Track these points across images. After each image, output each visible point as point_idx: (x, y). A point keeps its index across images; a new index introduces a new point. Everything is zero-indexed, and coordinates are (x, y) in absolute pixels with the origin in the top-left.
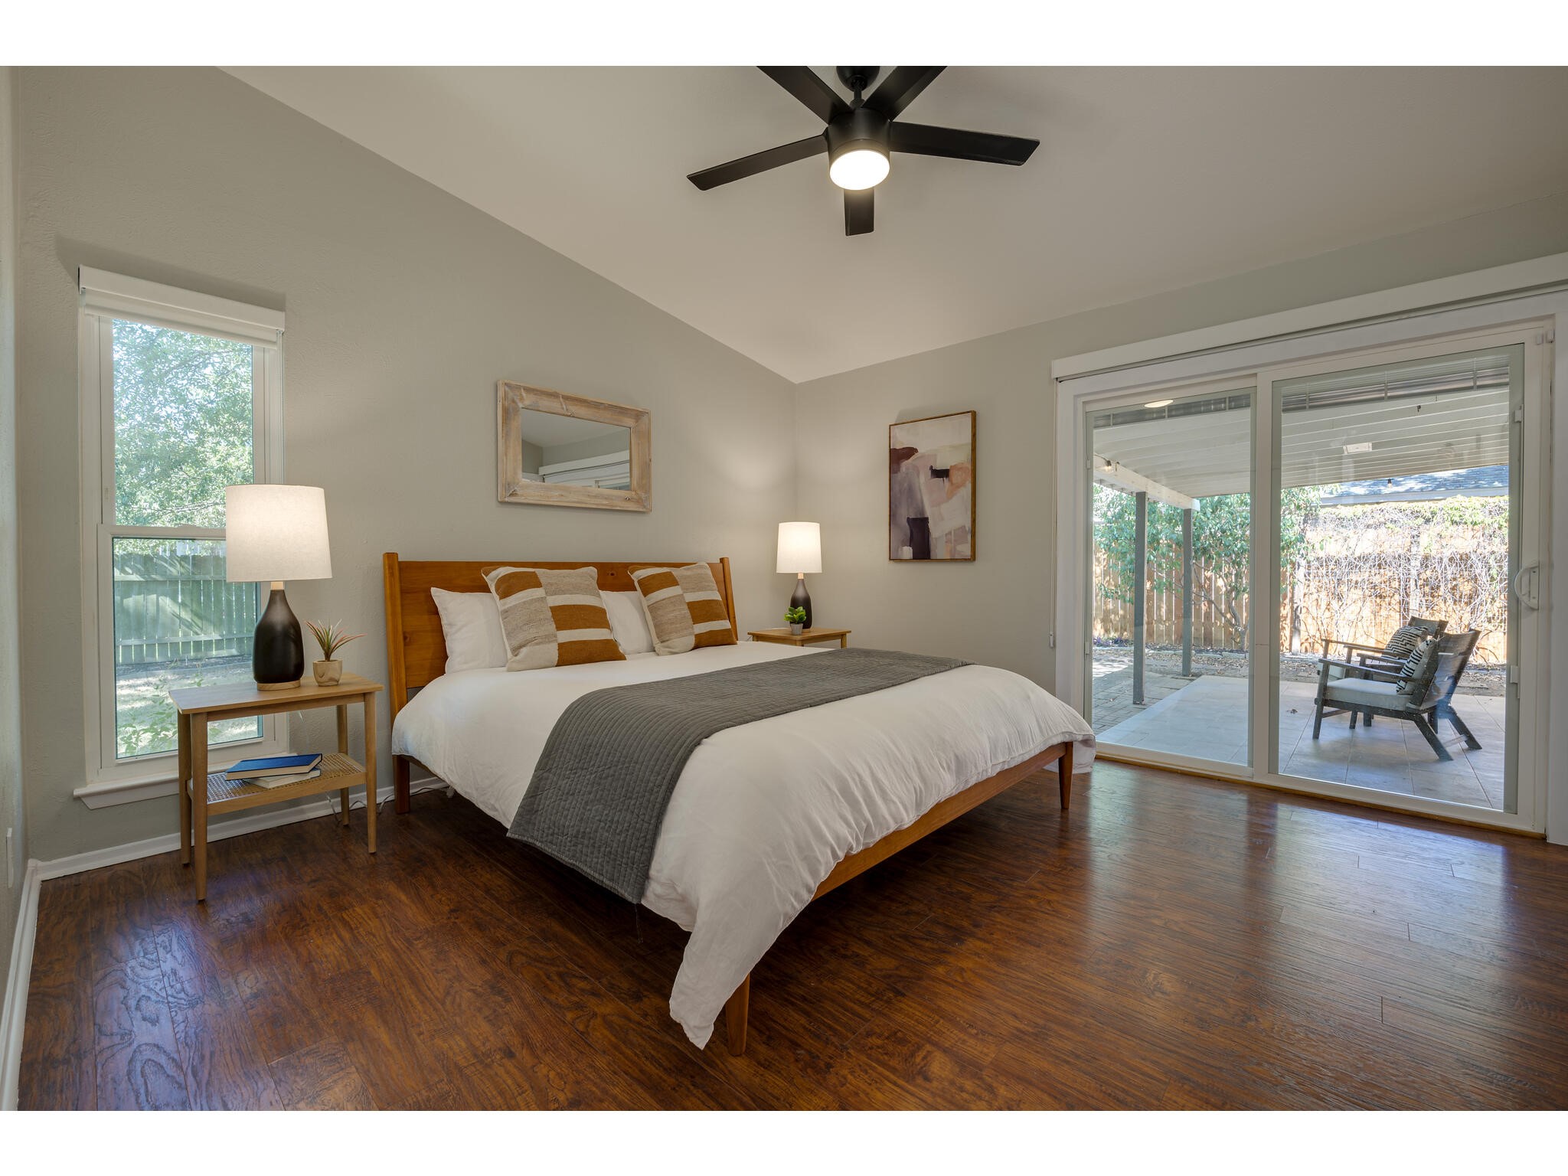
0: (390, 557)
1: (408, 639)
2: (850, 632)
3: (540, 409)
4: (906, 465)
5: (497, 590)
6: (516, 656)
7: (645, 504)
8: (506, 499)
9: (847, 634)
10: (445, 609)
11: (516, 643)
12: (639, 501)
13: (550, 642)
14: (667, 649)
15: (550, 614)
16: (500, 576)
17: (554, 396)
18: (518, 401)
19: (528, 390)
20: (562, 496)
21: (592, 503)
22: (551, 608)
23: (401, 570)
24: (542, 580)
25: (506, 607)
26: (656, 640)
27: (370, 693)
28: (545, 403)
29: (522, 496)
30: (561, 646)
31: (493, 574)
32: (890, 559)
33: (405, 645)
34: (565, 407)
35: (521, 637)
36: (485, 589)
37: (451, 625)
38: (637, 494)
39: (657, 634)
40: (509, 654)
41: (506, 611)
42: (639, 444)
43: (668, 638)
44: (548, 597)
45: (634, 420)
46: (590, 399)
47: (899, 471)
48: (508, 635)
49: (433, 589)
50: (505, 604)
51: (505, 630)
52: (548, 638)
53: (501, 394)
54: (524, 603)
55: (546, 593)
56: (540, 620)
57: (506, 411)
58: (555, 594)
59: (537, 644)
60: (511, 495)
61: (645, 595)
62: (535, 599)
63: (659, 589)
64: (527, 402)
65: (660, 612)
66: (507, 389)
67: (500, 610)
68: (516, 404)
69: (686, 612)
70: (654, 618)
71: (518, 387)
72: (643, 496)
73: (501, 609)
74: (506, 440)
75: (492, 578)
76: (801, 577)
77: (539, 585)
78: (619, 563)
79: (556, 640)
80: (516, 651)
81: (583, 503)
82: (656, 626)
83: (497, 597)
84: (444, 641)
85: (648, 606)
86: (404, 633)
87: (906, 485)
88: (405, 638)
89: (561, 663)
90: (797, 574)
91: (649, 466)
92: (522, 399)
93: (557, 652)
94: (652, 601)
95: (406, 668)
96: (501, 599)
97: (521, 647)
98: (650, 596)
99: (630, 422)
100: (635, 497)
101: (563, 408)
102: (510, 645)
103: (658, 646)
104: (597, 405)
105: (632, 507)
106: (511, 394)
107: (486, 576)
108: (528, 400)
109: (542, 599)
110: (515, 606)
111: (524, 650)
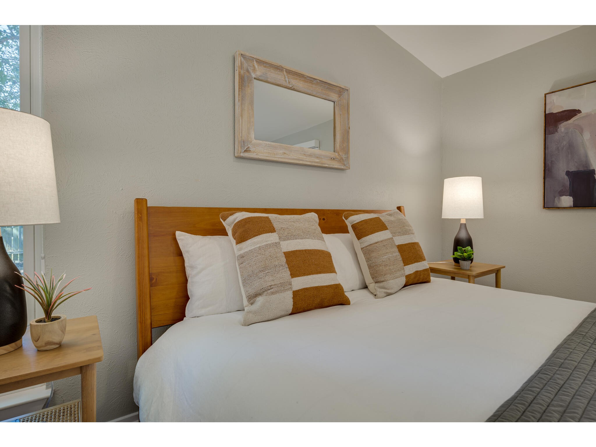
0: (140, 202)
1: (154, 280)
2: (504, 267)
3: (269, 80)
4: (563, 127)
5: (234, 235)
6: (252, 304)
7: (345, 163)
8: (242, 155)
9: (502, 270)
10: (188, 252)
11: (252, 291)
12: (341, 160)
13: (285, 290)
14: (383, 290)
15: (284, 260)
16: (237, 221)
17: (280, 69)
18: (251, 71)
19: (260, 62)
20: (285, 153)
21: (307, 161)
22: (285, 253)
23: (148, 214)
24: (276, 225)
25: (242, 252)
26: (369, 280)
27: (87, 366)
28: (273, 75)
29: (254, 152)
30: (296, 294)
31: (231, 219)
32: (544, 207)
33: (151, 285)
34: (287, 80)
35: (257, 285)
36: (223, 232)
37: (192, 267)
38: (339, 155)
39: (372, 274)
40: (245, 302)
41: (242, 256)
42: (341, 115)
43: (383, 279)
44: (281, 242)
45: (337, 95)
46: (307, 74)
47: (557, 131)
48: (244, 281)
49: (178, 233)
50: (240, 249)
51: (241, 275)
52: (283, 286)
53: (238, 63)
54: (260, 248)
55: (280, 238)
56: (275, 266)
57: (242, 79)
58: (288, 239)
59: (273, 293)
60: (246, 151)
61: (359, 238)
62: (270, 245)
63: (372, 233)
64: (258, 73)
65: (374, 255)
66: (242, 59)
67: (236, 256)
68: (250, 74)
69: (397, 254)
70: (368, 260)
71: (252, 59)
72: (344, 156)
73: (238, 253)
74: (241, 104)
75: (229, 224)
76: (463, 221)
77: (272, 230)
78: (329, 210)
79: (291, 288)
80: (252, 298)
81: (301, 160)
82: (370, 267)
83: (234, 242)
84: (186, 281)
85: (362, 249)
86: (150, 275)
87: (565, 143)
88: (151, 279)
89: (295, 312)
90: (460, 219)
91: (348, 132)
92: (254, 70)
93: (292, 300)
94: (366, 244)
95: (151, 309)
96: (238, 243)
97: (256, 295)
98: (364, 239)
99: (334, 96)
100: (338, 157)
101: (286, 81)
102: (246, 291)
103: (372, 286)
104: (311, 80)
105: (336, 165)
106: (245, 65)
107: (224, 220)
108: (259, 71)
109: (277, 245)
110: (251, 251)
111: (260, 300)
